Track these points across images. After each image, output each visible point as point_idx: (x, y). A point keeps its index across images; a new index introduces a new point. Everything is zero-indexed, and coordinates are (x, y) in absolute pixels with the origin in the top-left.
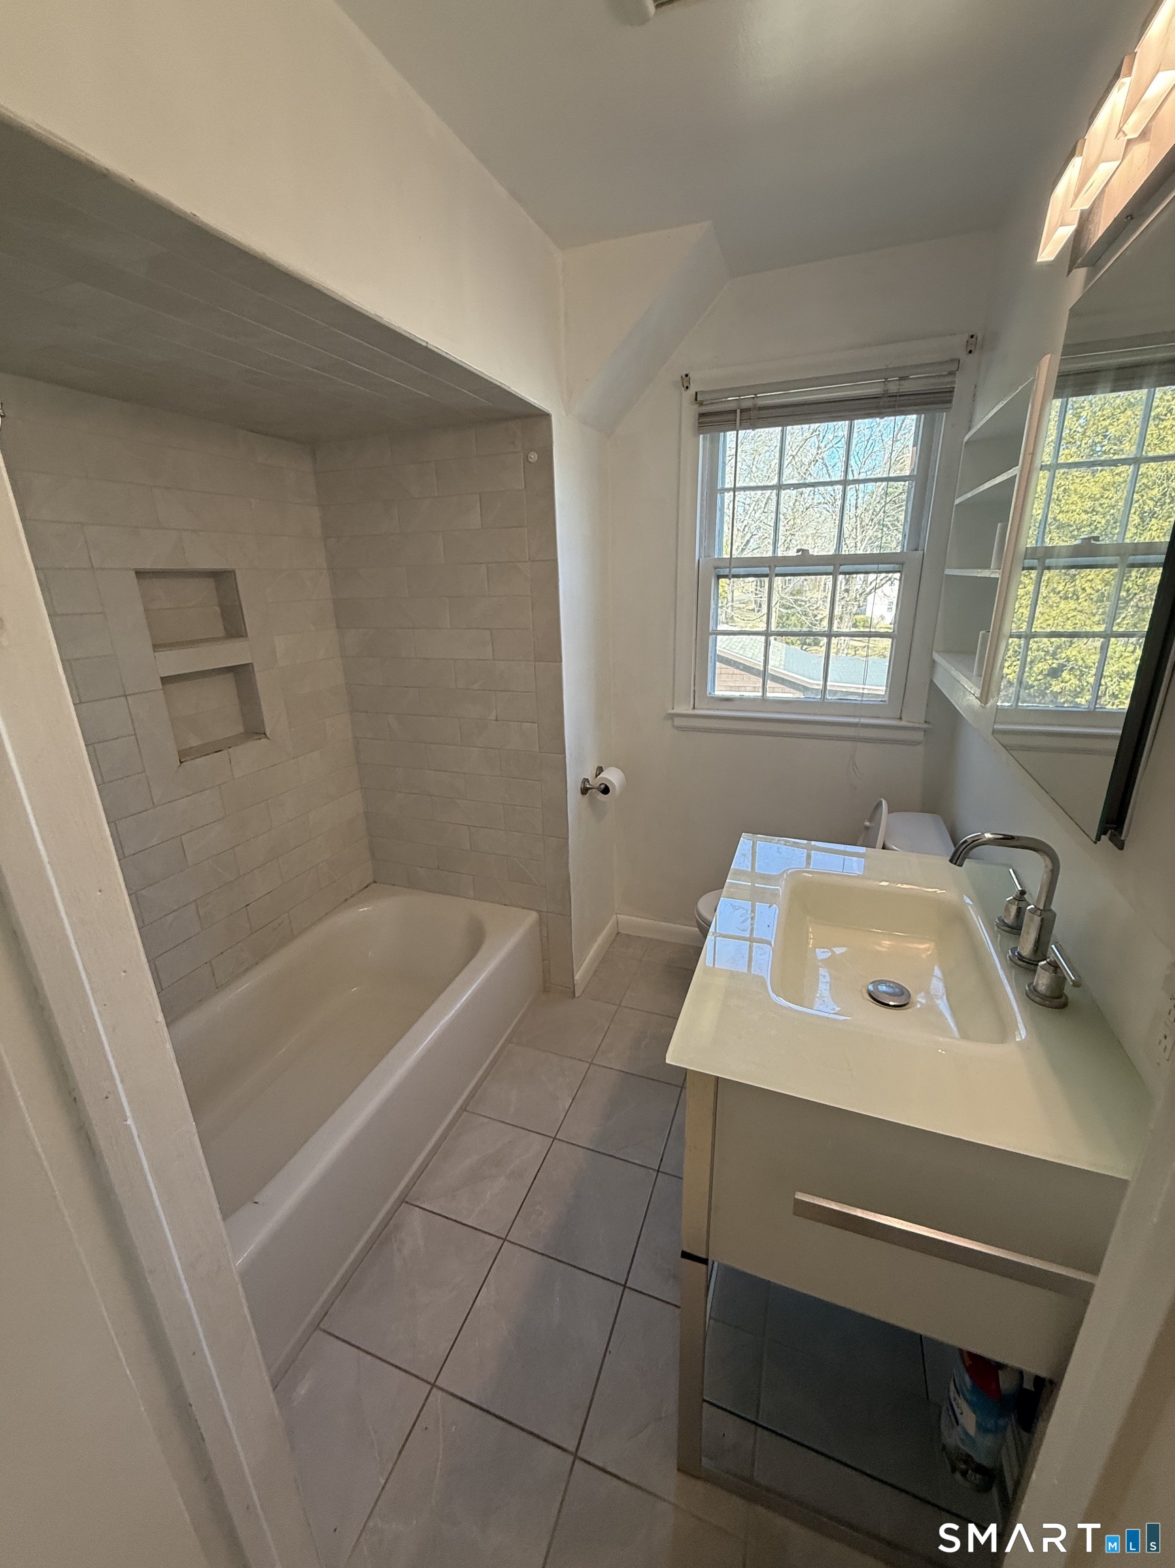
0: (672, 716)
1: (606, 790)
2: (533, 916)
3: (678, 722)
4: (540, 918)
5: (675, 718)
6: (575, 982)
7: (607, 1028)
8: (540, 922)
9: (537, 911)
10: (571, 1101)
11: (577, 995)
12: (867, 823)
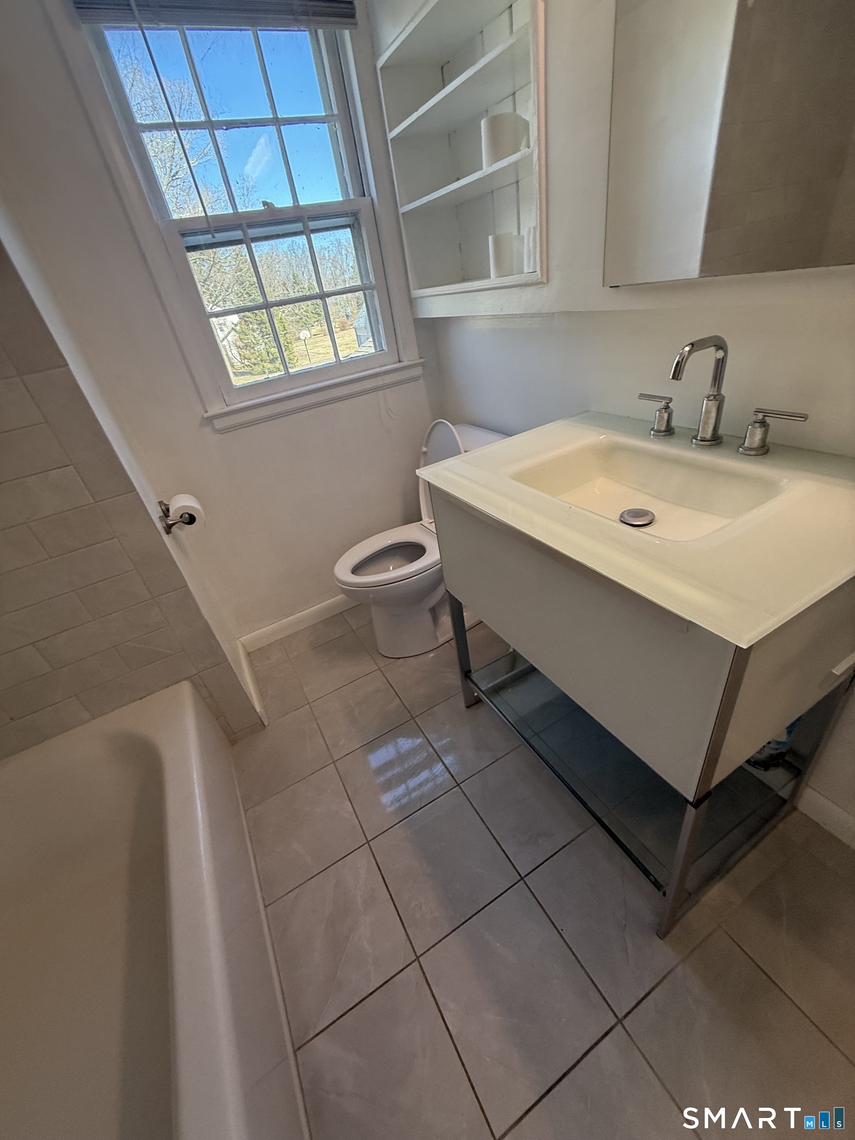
0: (210, 420)
1: (192, 520)
2: (186, 688)
3: (219, 424)
4: (192, 682)
5: (214, 421)
6: (260, 715)
7: (317, 727)
8: (196, 687)
9: (186, 679)
10: (349, 803)
11: (266, 724)
12: (424, 449)
